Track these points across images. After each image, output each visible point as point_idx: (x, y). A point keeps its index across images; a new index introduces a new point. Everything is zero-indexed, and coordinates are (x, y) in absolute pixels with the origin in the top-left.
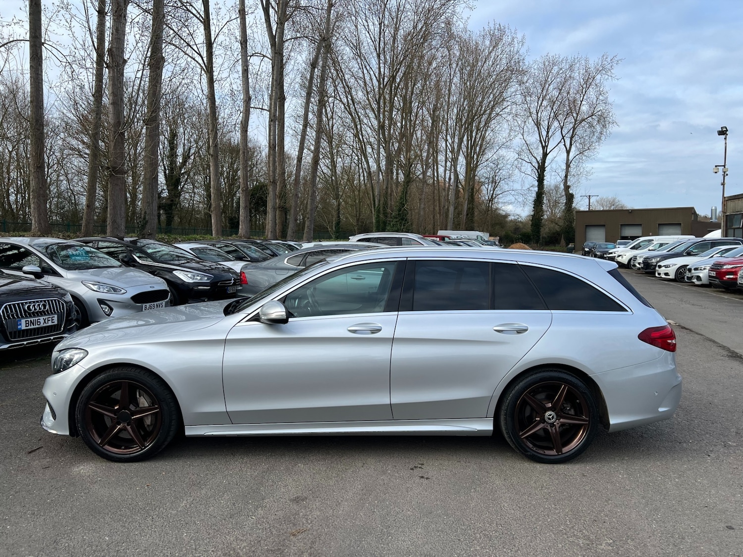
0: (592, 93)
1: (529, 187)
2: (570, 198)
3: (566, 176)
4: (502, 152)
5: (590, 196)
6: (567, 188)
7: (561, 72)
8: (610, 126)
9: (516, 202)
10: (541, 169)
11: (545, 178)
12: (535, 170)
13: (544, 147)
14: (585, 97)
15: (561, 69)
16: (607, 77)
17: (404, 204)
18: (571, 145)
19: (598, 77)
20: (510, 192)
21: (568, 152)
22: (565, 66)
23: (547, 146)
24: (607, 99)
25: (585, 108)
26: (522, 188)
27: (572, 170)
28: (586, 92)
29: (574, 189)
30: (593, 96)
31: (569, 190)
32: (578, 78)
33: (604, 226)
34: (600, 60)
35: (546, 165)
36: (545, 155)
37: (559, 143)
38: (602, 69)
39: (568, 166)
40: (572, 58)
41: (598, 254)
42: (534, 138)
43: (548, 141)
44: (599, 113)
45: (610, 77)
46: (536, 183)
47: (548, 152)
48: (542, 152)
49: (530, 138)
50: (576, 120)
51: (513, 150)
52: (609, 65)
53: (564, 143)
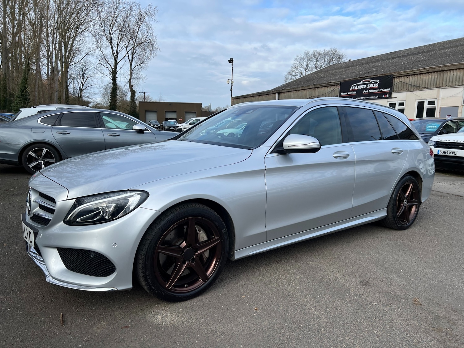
0: (144, 27)
1: (108, 83)
2: (133, 93)
3: (130, 79)
4: (88, 58)
5: (144, 93)
6: (131, 86)
7: (124, 9)
8: (156, 50)
9: (100, 93)
10: (114, 73)
11: (117, 79)
12: (110, 73)
13: (116, 58)
14: (140, 30)
15: (124, 8)
16: (152, 19)
17: (26, 87)
18: (132, 59)
19: (147, 18)
20: (96, 86)
21: (131, 63)
22: (127, 6)
23: (117, 58)
24: (153, 33)
25: (140, 36)
26: (102, 84)
27: (134, 75)
28: (140, 26)
29: (136, 88)
30: (145, 30)
31: (133, 88)
32: (134, 16)
33: (156, 111)
34: (148, 7)
35: (117, 70)
36: (116, 63)
37: (124, 57)
38: (149, 14)
39: (131, 73)
40: (131, 2)
41: (166, 127)
42: (108, 52)
43: (118, 55)
44: (149, 41)
45: (153, 20)
46: (112, 82)
47: (118, 62)
48: (114, 61)
49: (104, 51)
50: (135, 43)
51: (96, 57)
52: (153, 12)
53: (128, 57)
